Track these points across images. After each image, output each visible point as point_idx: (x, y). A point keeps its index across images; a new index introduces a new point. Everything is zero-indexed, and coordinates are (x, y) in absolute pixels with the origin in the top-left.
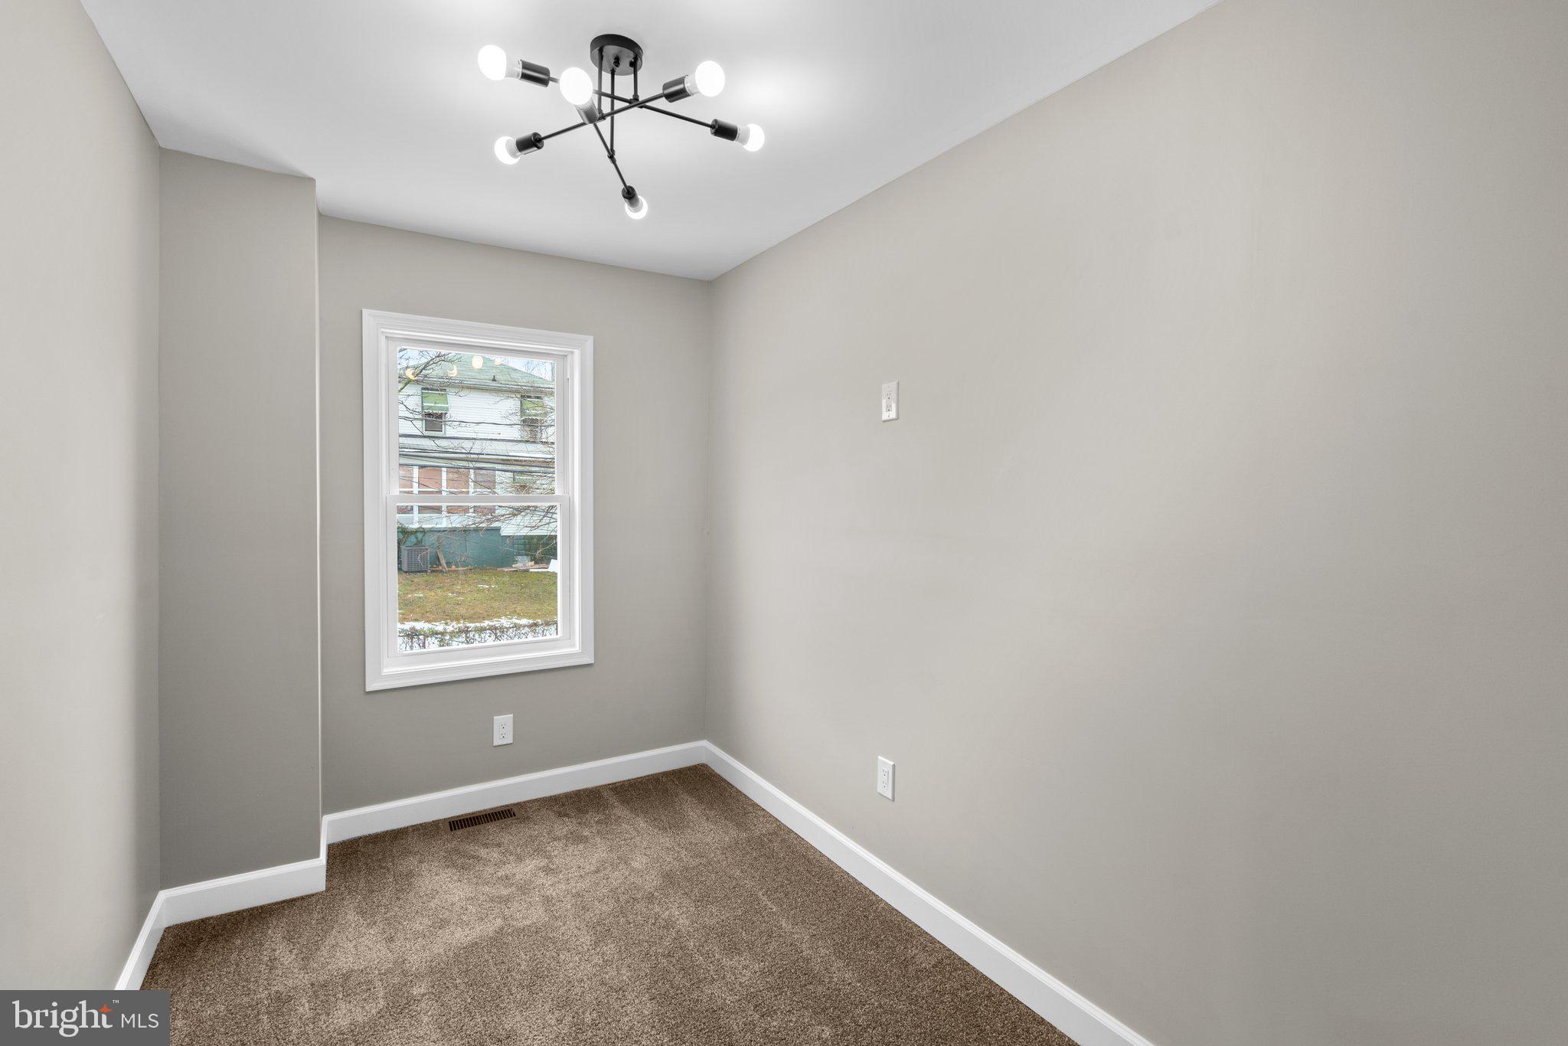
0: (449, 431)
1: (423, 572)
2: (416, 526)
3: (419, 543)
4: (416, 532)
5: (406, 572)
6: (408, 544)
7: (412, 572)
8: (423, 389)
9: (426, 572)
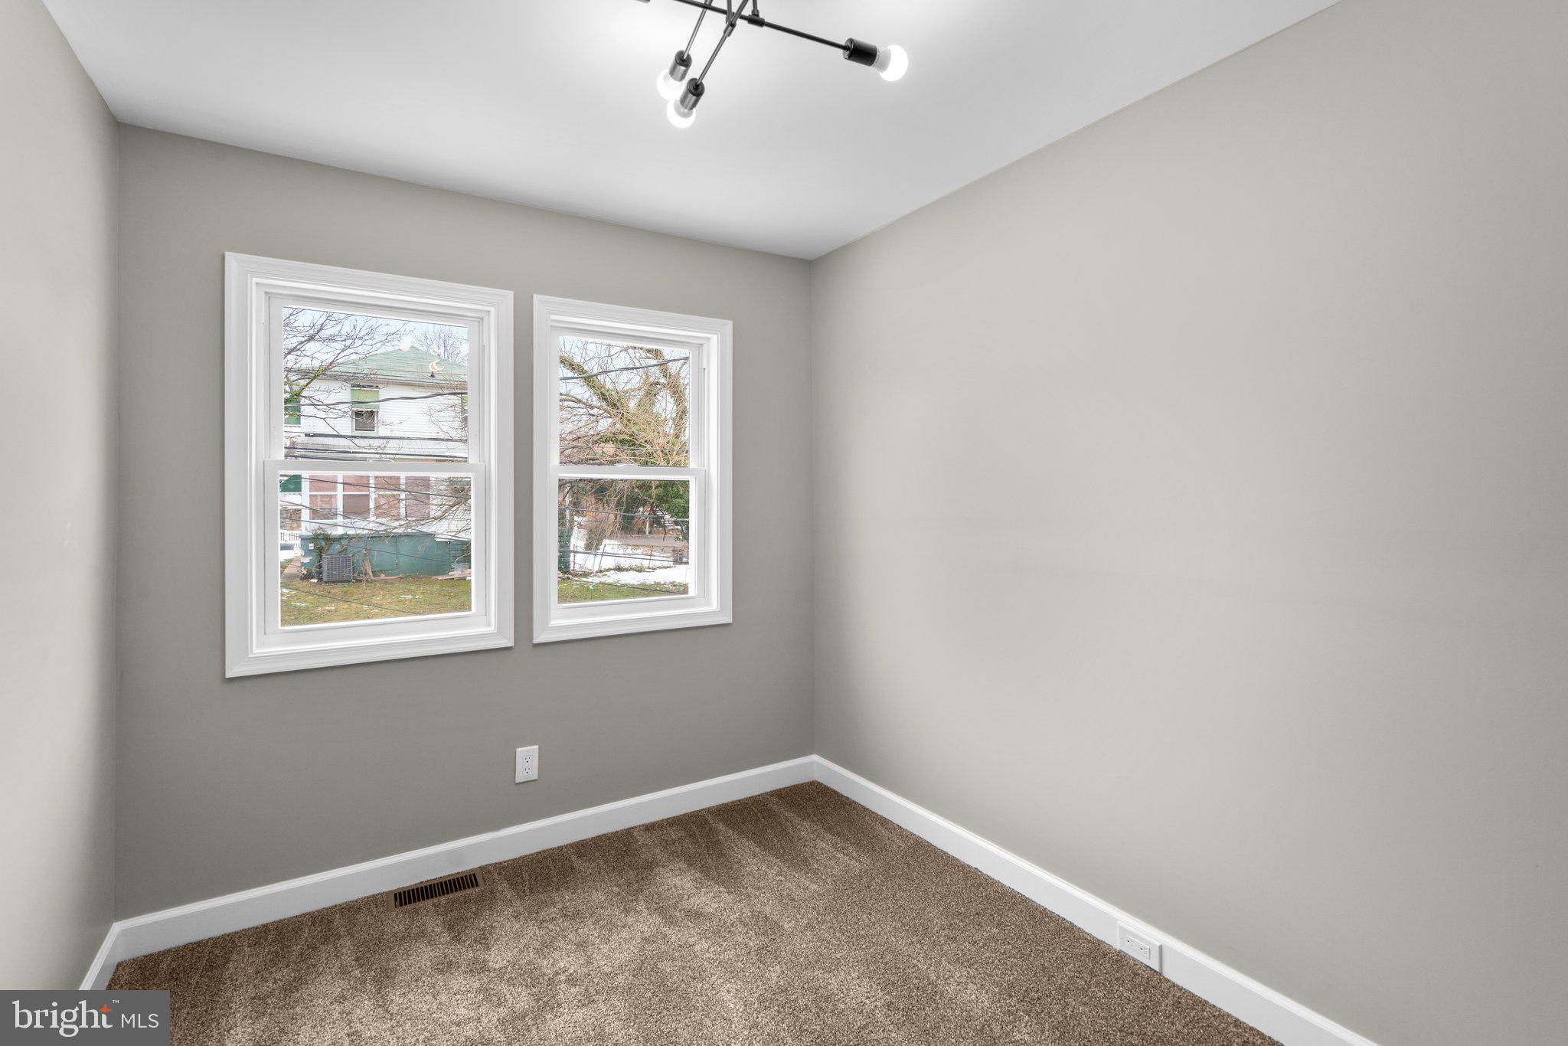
0: (382, 431)
1: (345, 581)
2: (339, 532)
3: (343, 551)
4: (339, 539)
5: (326, 582)
6: (331, 552)
7: (333, 582)
8: (353, 386)
9: (348, 581)
